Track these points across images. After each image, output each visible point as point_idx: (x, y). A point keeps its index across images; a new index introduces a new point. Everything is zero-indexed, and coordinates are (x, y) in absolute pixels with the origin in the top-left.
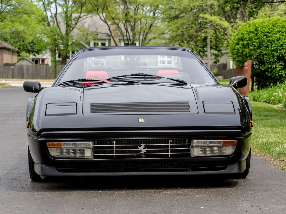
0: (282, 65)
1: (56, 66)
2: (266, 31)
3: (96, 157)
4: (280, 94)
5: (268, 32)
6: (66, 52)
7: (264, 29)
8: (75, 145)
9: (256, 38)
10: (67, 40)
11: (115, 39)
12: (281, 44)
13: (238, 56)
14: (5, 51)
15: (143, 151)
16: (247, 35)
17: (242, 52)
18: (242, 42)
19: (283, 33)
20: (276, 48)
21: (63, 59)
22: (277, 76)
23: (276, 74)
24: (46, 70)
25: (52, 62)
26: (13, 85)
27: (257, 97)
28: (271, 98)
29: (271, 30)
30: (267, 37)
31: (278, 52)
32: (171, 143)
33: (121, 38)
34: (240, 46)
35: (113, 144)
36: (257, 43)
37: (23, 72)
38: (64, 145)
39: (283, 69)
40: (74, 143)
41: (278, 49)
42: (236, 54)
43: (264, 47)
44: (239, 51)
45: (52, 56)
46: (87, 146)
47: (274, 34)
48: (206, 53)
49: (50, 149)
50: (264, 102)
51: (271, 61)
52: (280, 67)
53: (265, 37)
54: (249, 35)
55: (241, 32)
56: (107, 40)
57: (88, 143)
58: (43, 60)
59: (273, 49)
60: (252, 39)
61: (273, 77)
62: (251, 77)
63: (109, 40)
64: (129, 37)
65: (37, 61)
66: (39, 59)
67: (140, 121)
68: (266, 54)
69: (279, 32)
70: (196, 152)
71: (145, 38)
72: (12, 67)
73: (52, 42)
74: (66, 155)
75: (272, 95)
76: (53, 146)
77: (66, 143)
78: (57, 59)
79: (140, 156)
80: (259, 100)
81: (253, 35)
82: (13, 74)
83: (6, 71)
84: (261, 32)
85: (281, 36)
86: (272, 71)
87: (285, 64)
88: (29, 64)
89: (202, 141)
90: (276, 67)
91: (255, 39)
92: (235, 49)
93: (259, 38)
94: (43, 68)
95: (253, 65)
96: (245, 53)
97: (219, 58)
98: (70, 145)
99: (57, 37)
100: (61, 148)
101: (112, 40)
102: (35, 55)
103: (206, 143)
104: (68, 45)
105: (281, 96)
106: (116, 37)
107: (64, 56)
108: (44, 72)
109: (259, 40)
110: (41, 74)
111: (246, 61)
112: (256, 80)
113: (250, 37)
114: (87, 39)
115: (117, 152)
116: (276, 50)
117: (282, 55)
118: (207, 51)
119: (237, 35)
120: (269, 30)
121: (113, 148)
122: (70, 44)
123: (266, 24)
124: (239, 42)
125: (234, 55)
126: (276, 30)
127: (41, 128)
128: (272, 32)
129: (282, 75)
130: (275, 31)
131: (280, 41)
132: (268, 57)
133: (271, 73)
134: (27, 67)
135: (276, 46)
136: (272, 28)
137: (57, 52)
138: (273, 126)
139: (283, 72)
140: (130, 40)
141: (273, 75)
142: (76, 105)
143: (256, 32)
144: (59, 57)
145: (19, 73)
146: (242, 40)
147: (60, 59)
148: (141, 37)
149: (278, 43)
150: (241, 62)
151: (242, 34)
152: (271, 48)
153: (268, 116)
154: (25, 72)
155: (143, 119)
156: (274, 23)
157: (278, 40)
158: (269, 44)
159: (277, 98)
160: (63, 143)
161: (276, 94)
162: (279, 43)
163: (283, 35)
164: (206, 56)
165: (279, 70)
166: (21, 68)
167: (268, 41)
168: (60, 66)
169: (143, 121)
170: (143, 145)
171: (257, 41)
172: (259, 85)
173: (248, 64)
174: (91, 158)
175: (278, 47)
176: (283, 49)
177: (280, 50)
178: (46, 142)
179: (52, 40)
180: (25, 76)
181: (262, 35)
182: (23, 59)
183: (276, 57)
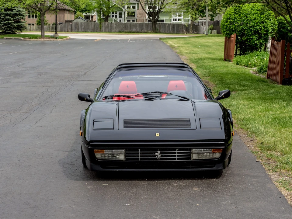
0: (257, 37)
1: (101, 23)
2: (246, 13)
3: (127, 159)
4: (255, 61)
5: (247, 14)
6: (108, 13)
7: (245, 11)
8: (113, 151)
9: (239, 17)
10: (109, 4)
11: (142, 3)
12: (256, 22)
13: (227, 30)
14: (65, 11)
15: (159, 156)
16: (233, 16)
17: (230, 28)
18: (229, 20)
19: (258, 14)
20: (253, 25)
21: (106, 18)
22: (253, 45)
23: (253, 43)
24: (94, 26)
25: (98, 20)
26: (71, 37)
27: (239, 62)
28: (249, 63)
29: (250, 12)
30: (247, 17)
31: (254, 28)
32: (178, 150)
33: (146, 3)
34: (228, 23)
35: (139, 151)
36: (240, 21)
37: (78, 27)
38: (105, 151)
39: (257, 40)
40: (112, 150)
41: (254, 26)
42: (225, 29)
43: (245, 24)
44: (228, 27)
45: (98, 16)
46: (121, 152)
47: (252, 15)
48: (205, 14)
49: (96, 154)
50: (244, 65)
51: (250, 34)
52: (256, 38)
53: (245, 17)
54: (235, 15)
55: (229, 13)
56: (137, 4)
57: (122, 150)
58: (92, 17)
59: (251, 26)
60: (236, 19)
61: (250, 45)
62: (236, 44)
63: (138, 4)
64: (152, 2)
65: (87, 18)
66: (89, 16)
67: (157, 135)
68: (246, 29)
69: (256, 13)
70: (194, 157)
71: (163, 3)
72: (71, 23)
73: (98, 6)
74: (107, 158)
75: (250, 61)
76: (98, 152)
77: (107, 150)
78: (102, 17)
79: (157, 159)
80: (241, 64)
81: (237, 15)
82: (71, 28)
83: (67, 26)
84: (243, 13)
85: (257, 17)
86: (250, 41)
87: (259, 36)
88: (82, 21)
89: (199, 149)
90: (253, 38)
91: (239, 19)
92: (224, 25)
93: (241, 18)
94: (92, 24)
95: (237, 36)
96: (231, 28)
97: (214, 17)
98: (109, 151)
99: (101, 2)
100: (103, 153)
101: (140, 4)
102: (87, 14)
103: (201, 151)
104: (109, 8)
105: (256, 62)
106: (143, 2)
107: (107, 16)
108: (93, 26)
109: (241, 19)
110: (91, 28)
111: (231, 34)
112: (239, 46)
113: (235, 17)
114: (122, 4)
115: (141, 156)
116: (253, 27)
117: (257, 30)
118: (206, 13)
119: (227, 15)
120: (249, 12)
121: (138, 153)
122: (110, 7)
123: (247, 8)
124: (227, 20)
125: (224, 29)
126: (254, 12)
127: (90, 140)
128: (250, 13)
129: (257, 43)
130: (252, 13)
131: (256, 20)
132: (247, 31)
133: (249, 42)
134: (81, 23)
135: (253, 24)
136: (250, 11)
137: (102, 13)
138: (249, 99)
139: (258, 42)
140: (152, 4)
141: (250, 43)
142: (114, 121)
143: (239, 14)
144: (103, 16)
145: (75, 27)
146: (229, 19)
147: (104, 17)
148: (160, 2)
149: (254, 22)
150: (228, 35)
151: (230, 14)
152: (250, 25)
153: (246, 87)
154: (80, 27)
155: (159, 134)
156: (252, 7)
157: (254, 20)
158: (248, 22)
159: (253, 63)
160: (104, 150)
161: (252, 60)
162: (256, 21)
163: (258, 16)
164: (205, 16)
165: (255, 40)
166: (77, 24)
167: (248, 20)
168: (104, 22)
169: (159, 136)
170: (159, 152)
171: (240, 20)
172: (241, 50)
173: (233, 36)
174: (123, 160)
175: (254, 24)
176: (258, 26)
177: (256, 27)
178: (94, 149)
179: (98, 5)
180: (80, 30)
181: (244, 16)
182: (78, 18)
183: (253, 32)
